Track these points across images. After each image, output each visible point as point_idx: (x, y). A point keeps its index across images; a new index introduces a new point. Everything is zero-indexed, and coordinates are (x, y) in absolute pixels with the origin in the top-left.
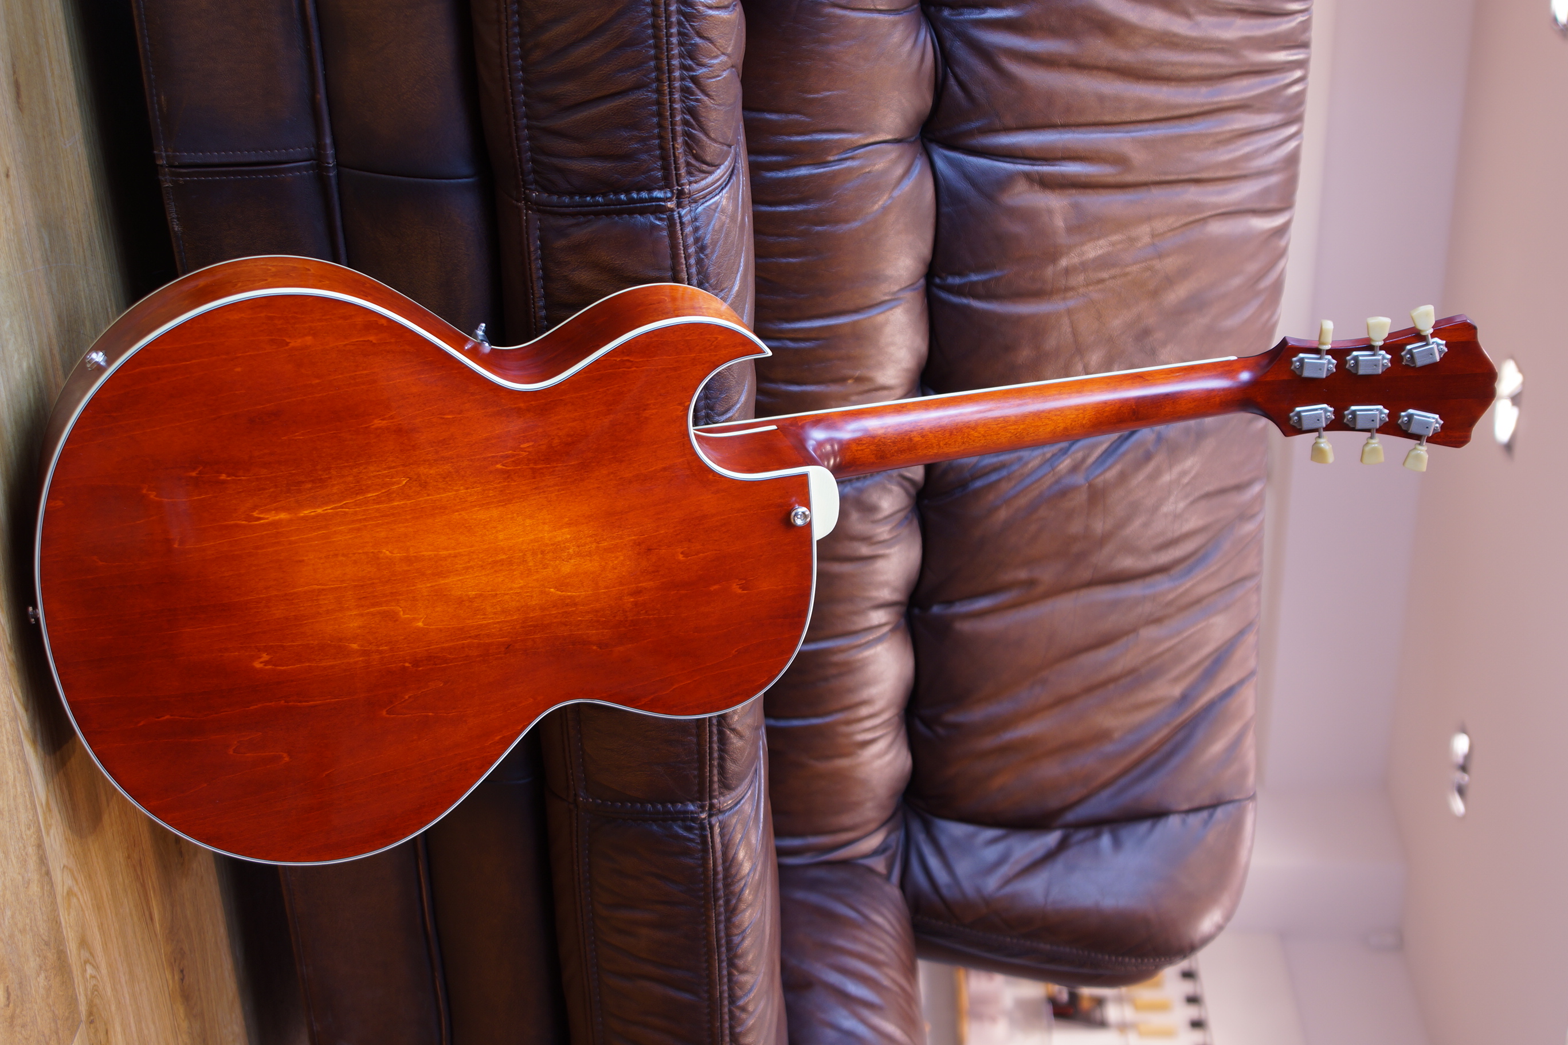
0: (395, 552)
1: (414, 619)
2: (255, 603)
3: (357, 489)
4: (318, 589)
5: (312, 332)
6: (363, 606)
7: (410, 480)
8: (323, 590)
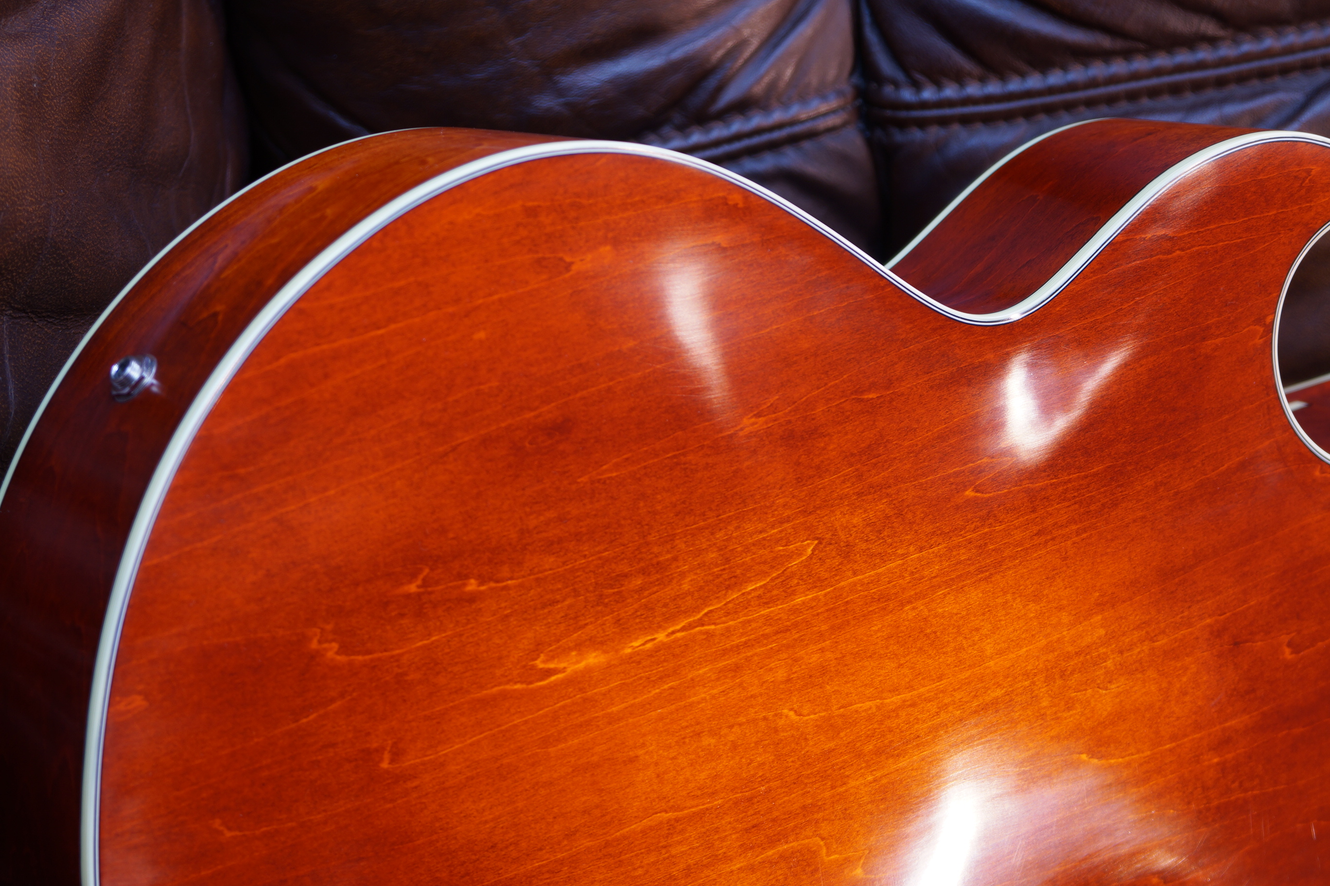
0: (805, 712)
1: (847, 860)
2: (547, 876)
3: (726, 576)
4: (669, 820)
5: (610, 235)
6: (752, 848)
7: (820, 543)
8: (677, 820)
